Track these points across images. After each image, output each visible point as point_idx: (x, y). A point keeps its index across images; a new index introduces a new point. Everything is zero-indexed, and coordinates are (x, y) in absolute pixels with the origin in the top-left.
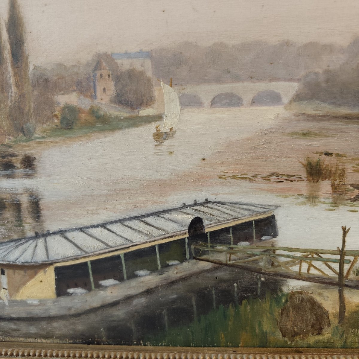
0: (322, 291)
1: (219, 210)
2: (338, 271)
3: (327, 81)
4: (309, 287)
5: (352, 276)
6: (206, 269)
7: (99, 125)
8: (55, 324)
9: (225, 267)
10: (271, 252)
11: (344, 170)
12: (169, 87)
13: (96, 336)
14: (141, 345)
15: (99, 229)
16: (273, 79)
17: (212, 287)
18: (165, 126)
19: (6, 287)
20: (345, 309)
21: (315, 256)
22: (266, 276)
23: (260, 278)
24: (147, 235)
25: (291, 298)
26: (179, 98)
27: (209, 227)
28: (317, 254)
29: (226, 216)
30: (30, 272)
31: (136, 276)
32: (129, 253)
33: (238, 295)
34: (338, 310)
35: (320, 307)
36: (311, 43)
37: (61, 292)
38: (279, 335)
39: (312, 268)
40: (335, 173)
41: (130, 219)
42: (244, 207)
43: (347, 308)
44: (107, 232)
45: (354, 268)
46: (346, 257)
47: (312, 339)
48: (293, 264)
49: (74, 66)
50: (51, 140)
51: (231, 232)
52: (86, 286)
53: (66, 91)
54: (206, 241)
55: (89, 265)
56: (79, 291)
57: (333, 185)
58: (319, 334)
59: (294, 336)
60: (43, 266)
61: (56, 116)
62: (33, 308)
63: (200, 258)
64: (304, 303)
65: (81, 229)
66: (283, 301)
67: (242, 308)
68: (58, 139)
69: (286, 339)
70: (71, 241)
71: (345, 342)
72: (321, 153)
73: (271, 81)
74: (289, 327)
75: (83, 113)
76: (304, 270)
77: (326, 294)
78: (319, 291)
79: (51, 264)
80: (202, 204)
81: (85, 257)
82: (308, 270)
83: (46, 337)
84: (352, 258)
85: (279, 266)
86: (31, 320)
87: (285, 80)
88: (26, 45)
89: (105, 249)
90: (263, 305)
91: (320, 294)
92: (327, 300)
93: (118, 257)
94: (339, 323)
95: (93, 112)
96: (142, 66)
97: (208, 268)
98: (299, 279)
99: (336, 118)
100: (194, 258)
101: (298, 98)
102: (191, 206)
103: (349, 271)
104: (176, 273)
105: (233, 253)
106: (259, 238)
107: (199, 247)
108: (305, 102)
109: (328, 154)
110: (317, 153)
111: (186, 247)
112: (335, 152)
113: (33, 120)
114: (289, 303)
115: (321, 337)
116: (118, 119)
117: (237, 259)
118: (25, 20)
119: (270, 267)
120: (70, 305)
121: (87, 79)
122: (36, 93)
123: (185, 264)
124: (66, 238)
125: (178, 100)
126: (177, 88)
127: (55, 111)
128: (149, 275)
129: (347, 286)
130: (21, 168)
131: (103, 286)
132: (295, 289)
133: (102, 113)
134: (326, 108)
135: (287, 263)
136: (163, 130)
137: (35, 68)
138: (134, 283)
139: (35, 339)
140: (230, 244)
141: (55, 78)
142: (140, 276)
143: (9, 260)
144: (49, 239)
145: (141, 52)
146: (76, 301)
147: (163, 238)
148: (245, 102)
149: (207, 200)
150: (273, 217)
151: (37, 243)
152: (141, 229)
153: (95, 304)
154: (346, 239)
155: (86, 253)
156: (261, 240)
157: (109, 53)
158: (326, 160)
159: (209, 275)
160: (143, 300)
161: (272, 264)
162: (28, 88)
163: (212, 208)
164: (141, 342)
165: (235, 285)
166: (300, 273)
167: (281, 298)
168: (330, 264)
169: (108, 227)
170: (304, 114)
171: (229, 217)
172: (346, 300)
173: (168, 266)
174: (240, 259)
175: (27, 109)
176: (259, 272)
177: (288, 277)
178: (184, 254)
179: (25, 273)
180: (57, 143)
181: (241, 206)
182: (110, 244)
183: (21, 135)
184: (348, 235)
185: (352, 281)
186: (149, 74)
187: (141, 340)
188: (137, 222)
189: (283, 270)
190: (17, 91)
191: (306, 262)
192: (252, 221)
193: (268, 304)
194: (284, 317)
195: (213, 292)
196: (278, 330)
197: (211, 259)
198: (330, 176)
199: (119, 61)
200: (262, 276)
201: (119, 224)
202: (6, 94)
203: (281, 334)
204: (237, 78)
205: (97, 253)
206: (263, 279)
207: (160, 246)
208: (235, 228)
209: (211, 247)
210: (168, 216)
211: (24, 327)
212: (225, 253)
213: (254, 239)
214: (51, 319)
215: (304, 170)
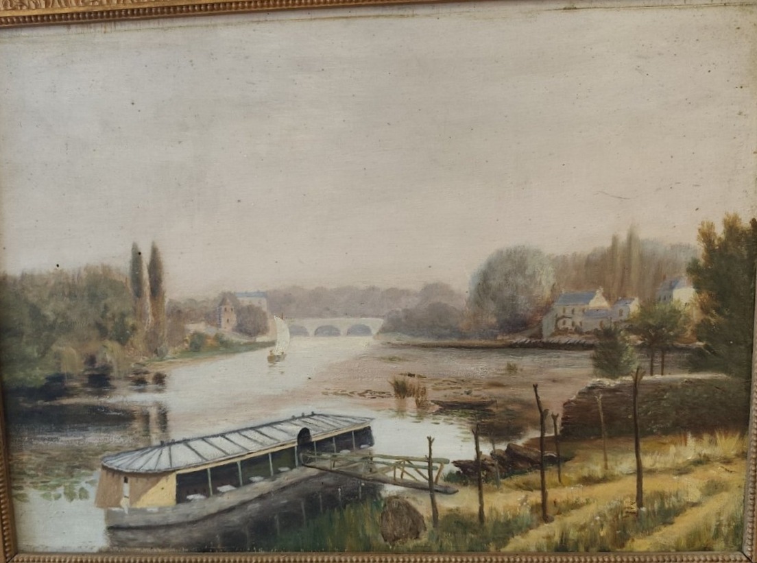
0: (415, 496)
1: (323, 422)
2: (428, 477)
3: (406, 317)
4: (403, 492)
5: (441, 482)
6: (313, 475)
7: (221, 349)
8: (173, 532)
9: (330, 473)
10: (369, 460)
11: (425, 389)
12: (281, 320)
13: (212, 543)
14: (254, 551)
15: (219, 439)
16: (364, 315)
17: (319, 492)
18: (277, 351)
19: (127, 495)
20: (437, 513)
21: (407, 463)
22: (366, 481)
23: (361, 483)
24: (261, 444)
25: (389, 502)
26: (289, 328)
27: (316, 437)
28: (408, 461)
29: (329, 427)
30: (153, 479)
31: (251, 482)
32: (245, 460)
33: (342, 499)
34: (432, 514)
35: (415, 511)
36: (392, 289)
37: (180, 498)
38: (381, 540)
39: (405, 474)
40: (418, 391)
41: (246, 429)
42: (344, 419)
43: (439, 513)
44: (226, 441)
45: (441, 474)
46: (434, 464)
47: (411, 544)
48: (389, 470)
49: (204, 301)
50: (180, 360)
51: (334, 441)
52: (205, 492)
53: (195, 320)
54: (313, 449)
55: (209, 472)
56: (198, 497)
57: (417, 401)
58: (417, 538)
59: (394, 541)
60: (165, 473)
61: (186, 341)
62: (152, 516)
63: (308, 465)
64: (401, 507)
65: (203, 439)
66: (382, 505)
67: (346, 513)
68: (187, 360)
69: (388, 543)
70: (193, 450)
71: (441, 546)
72: (405, 375)
73: (361, 317)
74: (389, 531)
75: (209, 338)
76: (398, 476)
77: (420, 499)
78: (412, 496)
79: (174, 471)
80: (309, 417)
81: (206, 464)
82: (402, 476)
83: (163, 546)
84: (438, 465)
85: (375, 472)
86: (149, 528)
87: (373, 316)
88: (163, 283)
89: (224, 456)
90: (365, 509)
91: (414, 499)
92: (421, 505)
93: (235, 464)
94: (434, 527)
95: (218, 338)
96: (259, 303)
97: (315, 474)
98: (395, 484)
99: (415, 346)
100: (303, 465)
101: (384, 330)
102: (299, 418)
103: (437, 478)
104: (287, 479)
105: (337, 461)
106: (358, 445)
107: (306, 455)
108: (390, 334)
109: (410, 375)
110: (402, 374)
111: (296, 455)
112: (416, 374)
113: (166, 344)
114: (387, 507)
115: (419, 542)
116: (239, 344)
117: (340, 466)
118: (163, 264)
119: (369, 473)
120: (189, 512)
121: (214, 312)
122: (169, 321)
123: (295, 471)
124: (189, 447)
125: (288, 330)
126: (287, 320)
127: (185, 337)
128: (263, 481)
129: (437, 491)
130: (152, 384)
131: (221, 492)
132: (392, 494)
133: (225, 339)
134: (407, 339)
135: (383, 469)
136: (276, 353)
137: (171, 301)
138: (249, 489)
139: (152, 548)
140: (333, 452)
141: (187, 310)
142: (254, 482)
143: (133, 468)
144: (174, 448)
145: (258, 292)
146: (195, 507)
147: (275, 447)
148: (342, 333)
149: (313, 413)
150: (369, 428)
151: (162, 451)
152: (256, 439)
153: (213, 510)
154: (432, 447)
155: (207, 460)
156: (360, 449)
157: (233, 292)
158: (410, 380)
159: (316, 481)
160: (257, 505)
161: (371, 471)
162: (163, 317)
163: (317, 420)
164: (255, 549)
165: (339, 490)
166: (395, 479)
167: (380, 502)
168: (420, 470)
169: (227, 436)
170: (389, 343)
171: (332, 428)
172: (438, 505)
173: (280, 472)
174: (342, 466)
175: (161, 334)
176: (360, 477)
177: (385, 482)
178: (294, 461)
179: (148, 480)
180: (186, 363)
181: (342, 418)
182: (228, 451)
183: (154, 355)
184: (433, 444)
185: (441, 486)
186: (265, 309)
187: (254, 547)
188: (252, 432)
189: (380, 476)
190: (153, 319)
191: (399, 468)
192: (351, 432)
193: (369, 508)
194: (384, 522)
195: (320, 496)
196: (380, 535)
197: (317, 466)
198: (414, 394)
199: (240, 299)
200: (362, 481)
201: (237, 434)
202: (143, 321)
203: (382, 538)
204: (335, 314)
205: (217, 460)
206: (363, 484)
207: (273, 454)
208: (337, 437)
209: (318, 454)
210: (279, 426)
211: (141, 537)
212: (329, 460)
213: (354, 447)
214: (169, 527)
215: (393, 388)
